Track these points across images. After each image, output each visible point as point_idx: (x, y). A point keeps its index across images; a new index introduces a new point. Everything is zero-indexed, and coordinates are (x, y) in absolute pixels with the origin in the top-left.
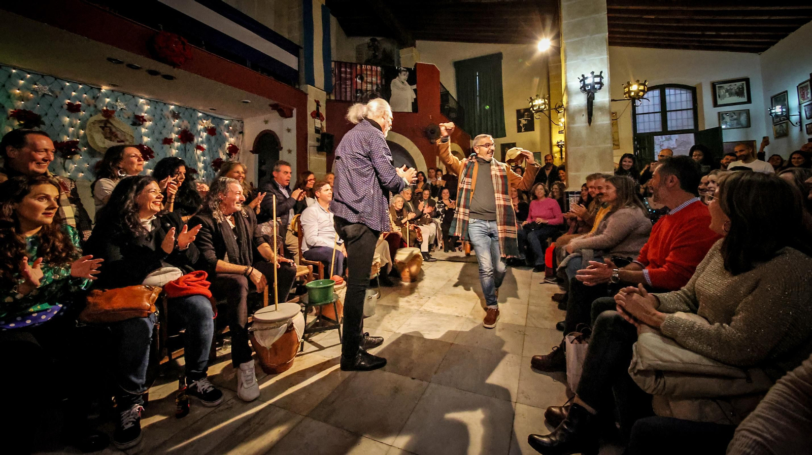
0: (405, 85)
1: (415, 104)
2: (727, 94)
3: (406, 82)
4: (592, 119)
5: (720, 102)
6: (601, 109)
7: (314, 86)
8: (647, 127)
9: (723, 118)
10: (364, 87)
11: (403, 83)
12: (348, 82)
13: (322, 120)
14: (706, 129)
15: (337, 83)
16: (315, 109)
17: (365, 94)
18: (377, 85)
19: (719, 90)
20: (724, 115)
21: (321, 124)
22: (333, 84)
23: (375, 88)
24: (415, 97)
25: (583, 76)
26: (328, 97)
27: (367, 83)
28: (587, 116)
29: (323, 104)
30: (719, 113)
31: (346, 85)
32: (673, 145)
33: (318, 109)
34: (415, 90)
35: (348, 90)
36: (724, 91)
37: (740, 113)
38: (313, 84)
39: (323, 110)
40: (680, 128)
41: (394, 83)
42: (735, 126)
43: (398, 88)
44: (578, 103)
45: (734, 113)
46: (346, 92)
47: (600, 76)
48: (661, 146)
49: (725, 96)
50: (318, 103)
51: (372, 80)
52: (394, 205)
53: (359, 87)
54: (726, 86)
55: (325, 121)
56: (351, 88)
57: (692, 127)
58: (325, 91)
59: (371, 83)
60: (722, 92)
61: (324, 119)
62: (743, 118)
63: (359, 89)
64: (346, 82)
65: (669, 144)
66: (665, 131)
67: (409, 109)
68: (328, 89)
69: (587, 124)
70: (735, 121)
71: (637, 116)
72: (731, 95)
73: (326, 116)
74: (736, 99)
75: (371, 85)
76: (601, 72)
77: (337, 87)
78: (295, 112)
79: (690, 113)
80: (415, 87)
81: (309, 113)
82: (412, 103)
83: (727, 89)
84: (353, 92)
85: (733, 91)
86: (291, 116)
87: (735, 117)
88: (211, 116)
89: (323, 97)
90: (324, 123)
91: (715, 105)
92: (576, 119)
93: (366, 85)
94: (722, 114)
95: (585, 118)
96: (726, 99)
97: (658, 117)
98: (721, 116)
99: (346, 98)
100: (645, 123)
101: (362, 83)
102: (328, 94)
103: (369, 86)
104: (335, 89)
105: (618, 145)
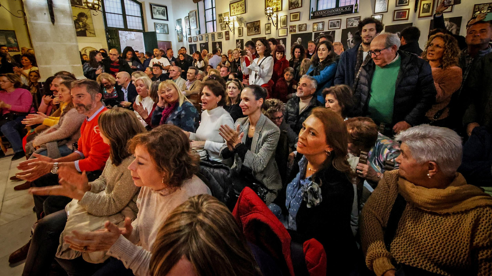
2: (158, 12)
4: (55, 19)
5: (154, 17)
6: (63, 12)
8: (114, 23)
9: (157, 27)
14: (149, 31)
19: (154, 9)
20: (157, 25)
30: (154, 23)
37: (164, 25)
40: (135, 29)
42: (162, 33)
44: (37, 1)
45: (161, 25)
48: (126, 37)
49: (156, 13)
54: (157, 7)
57: (142, 29)
62: (165, 29)
65: (131, 36)
66: (126, 29)
69: (51, 23)
70: (162, 30)
71: (106, 14)
74: (161, 17)
79: (140, 20)
83: (157, 9)
85: (160, 12)
87: (162, 27)
91: (152, 18)
92: (37, 16)
95: (47, 16)
96: (157, 15)
97: (120, 17)
100: (112, 21)
105: (94, 34)
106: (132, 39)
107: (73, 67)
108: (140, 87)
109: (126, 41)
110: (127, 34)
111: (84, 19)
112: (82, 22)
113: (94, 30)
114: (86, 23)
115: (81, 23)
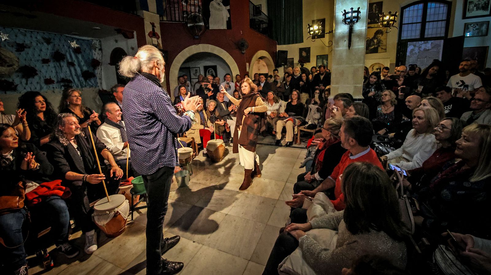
0: (221, 6)
1: (229, 23)
2: (475, 8)
3: (221, 4)
4: (352, 44)
5: (468, 15)
6: (359, 36)
7: (148, 11)
8: (409, 35)
9: (468, 28)
10: (189, 9)
11: (219, 4)
12: (176, 6)
13: (158, 38)
14: (453, 37)
15: (167, 6)
16: (151, 30)
17: (190, 15)
18: (199, 7)
19: (470, 4)
20: (469, 26)
21: (157, 41)
22: (165, 7)
23: (197, 9)
24: (229, 16)
25: (345, 11)
26: (161, 19)
27: (190, 5)
28: (348, 42)
29: (157, 25)
30: (465, 24)
31: (174, 8)
32: (429, 47)
33: (153, 30)
34: (229, 10)
35: (177, 12)
36: (473, 6)
37: (482, 24)
38: (147, 10)
39: (158, 31)
40: (435, 36)
41: (212, 5)
42: (475, 35)
43: (216, 9)
44: (342, 31)
45: (477, 24)
46: (175, 14)
47: (358, 12)
48: (419, 48)
49: (473, 10)
50: (153, 25)
51: (194, 3)
52: (209, 107)
53: (185, 9)
55: (160, 39)
56: (178, 10)
57: (443, 35)
58: (157, 14)
59: (194, 5)
60: (472, 6)
61: (159, 37)
62: (484, 28)
63: (185, 11)
64: (174, 6)
65: (426, 46)
66: (423, 38)
67: (224, 27)
68: (160, 11)
69: (347, 48)
70: (477, 31)
71: (403, 25)
72: (478, 9)
73: (161, 35)
74: (481, 12)
75: (194, 7)
76: (359, 8)
77: (168, 11)
78: (135, 33)
79: (444, 24)
80: (228, 7)
81: (147, 34)
82: (227, 21)
83: (475, 3)
84: (181, 14)
85: (480, 6)
86: (133, 37)
87: (477, 27)
88: (75, 39)
89: (156, 19)
90: (160, 41)
91: (464, 17)
92: (340, 44)
93: (190, 7)
94: (468, 25)
95: (346, 43)
96: (473, 12)
97: (419, 26)
98: (466, 27)
99: (175, 19)
100: (408, 32)
101: (187, 6)
102: (161, 16)
103: (193, 8)
104: (167, 12)
105: (386, 49)
106: (428, 49)
107: (355, 87)
108: (418, 120)
109: (419, 52)
110: (421, 44)
111: (379, 36)
112: (377, 39)
113: (386, 46)
114: (381, 39)
115: (375, 41)
